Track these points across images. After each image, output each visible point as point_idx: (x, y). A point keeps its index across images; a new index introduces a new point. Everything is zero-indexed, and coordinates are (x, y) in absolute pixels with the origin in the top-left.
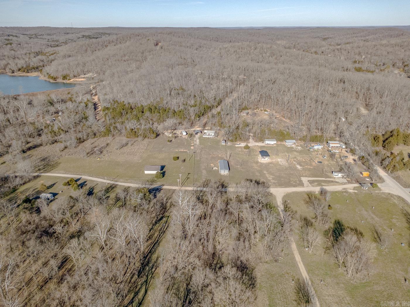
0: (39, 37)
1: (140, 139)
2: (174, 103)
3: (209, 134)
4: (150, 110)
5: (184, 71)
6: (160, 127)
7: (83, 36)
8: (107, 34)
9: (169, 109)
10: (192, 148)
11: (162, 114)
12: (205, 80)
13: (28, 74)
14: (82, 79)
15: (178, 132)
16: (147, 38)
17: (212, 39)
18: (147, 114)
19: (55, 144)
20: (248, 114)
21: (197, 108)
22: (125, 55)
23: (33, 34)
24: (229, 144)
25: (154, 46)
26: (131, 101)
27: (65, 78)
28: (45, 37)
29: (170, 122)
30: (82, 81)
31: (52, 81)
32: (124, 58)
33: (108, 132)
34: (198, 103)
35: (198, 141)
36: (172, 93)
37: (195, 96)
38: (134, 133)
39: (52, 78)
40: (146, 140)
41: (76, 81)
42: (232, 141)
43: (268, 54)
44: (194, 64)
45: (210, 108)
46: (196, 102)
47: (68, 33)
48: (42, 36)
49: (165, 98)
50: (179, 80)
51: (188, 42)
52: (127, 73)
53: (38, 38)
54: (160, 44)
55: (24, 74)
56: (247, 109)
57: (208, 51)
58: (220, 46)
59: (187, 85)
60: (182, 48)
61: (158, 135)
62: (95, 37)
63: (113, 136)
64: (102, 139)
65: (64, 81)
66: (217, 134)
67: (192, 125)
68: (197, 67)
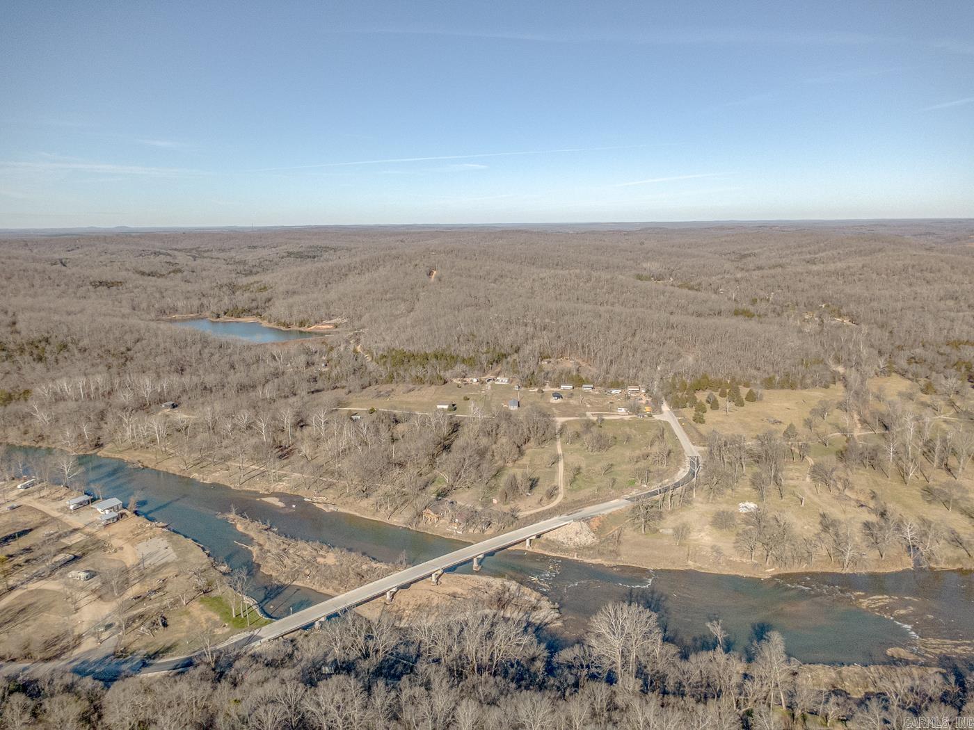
0: (206, 255)
1: (426, 385)
2: (464, 350)
3: (503, 380)
4: (436, 357)
5: (476, 315)
6: (448, 375)
7: (290, 254)
8: (331, 249)
9: (458, 356)
10: (483, 392)
11: (449, 360)
12: (501, 326)
13: (240, 320)
14: (328, 327)
15: (468, 380)
16: (413, 263)
17: (523, 260)
18: (433, 361)
19: (335, 390)
20: (549, 362)
21: (489, 355)
22: (386, 292)
23: (193, 249)
24: (523, 389)
25: (426, 275)
26: (411, 348)
27: (302, 324)
28: (215, 254)
29: (459, 368)
30: (328, 329)
31: (283, 328)
32: (385, 297)
33: (391, 379)
34: (491, 350)
35: (490, 387)
36: (461, 339)
37: (488, 343)
38: (420, 381)
39: (284, 324)
40: (433, 387)
41: (319, 328)
42: (526, 387)
43: (604, 290)
44: (489, 304)
45: (505, 356)
46: (488, 349)
47: (255, 247)
48: (209, 253)
49: (453, 344)
50: (469, 325)
51: (481, 268)
52: (396, 317)
53: (204, 257)
54: (435, 272)
55: (233, 319)
56: (550, 358)
57: (513, 283)
58: (535, 276)
59: (478, 331)
60: (472, 280)
61: (445, 382)
62: (310, 254)
63: (397, 383)
64: (385, 386)
65: (302, 329)
66: (510, 381)
67: (485, 373)
68: (492, 309)
